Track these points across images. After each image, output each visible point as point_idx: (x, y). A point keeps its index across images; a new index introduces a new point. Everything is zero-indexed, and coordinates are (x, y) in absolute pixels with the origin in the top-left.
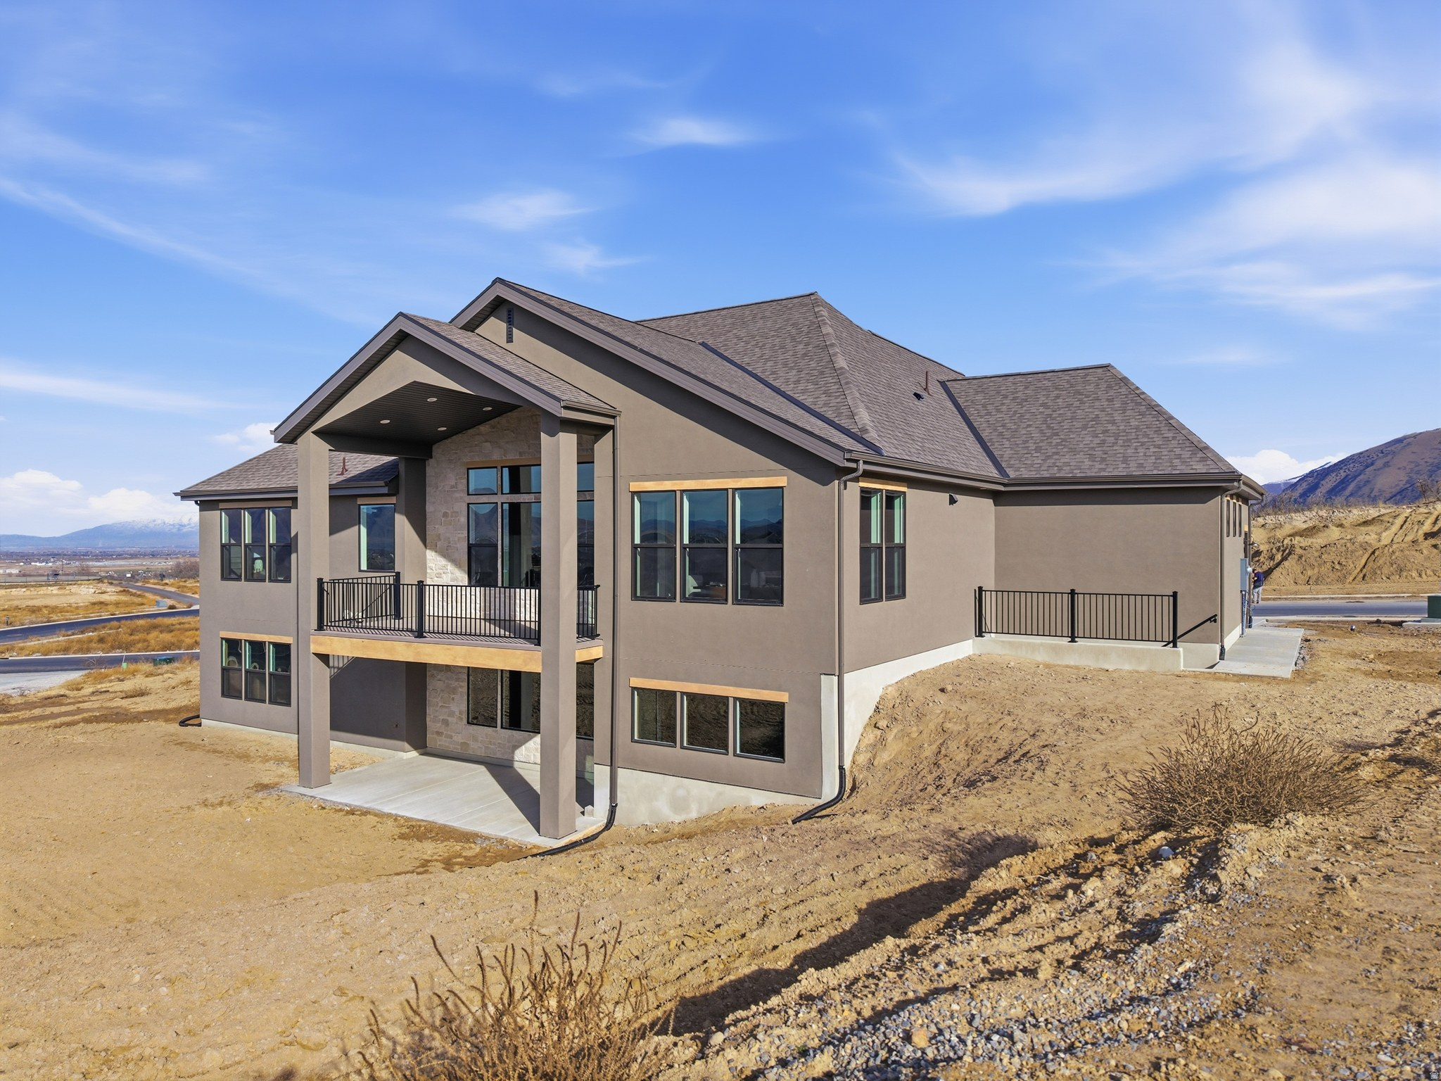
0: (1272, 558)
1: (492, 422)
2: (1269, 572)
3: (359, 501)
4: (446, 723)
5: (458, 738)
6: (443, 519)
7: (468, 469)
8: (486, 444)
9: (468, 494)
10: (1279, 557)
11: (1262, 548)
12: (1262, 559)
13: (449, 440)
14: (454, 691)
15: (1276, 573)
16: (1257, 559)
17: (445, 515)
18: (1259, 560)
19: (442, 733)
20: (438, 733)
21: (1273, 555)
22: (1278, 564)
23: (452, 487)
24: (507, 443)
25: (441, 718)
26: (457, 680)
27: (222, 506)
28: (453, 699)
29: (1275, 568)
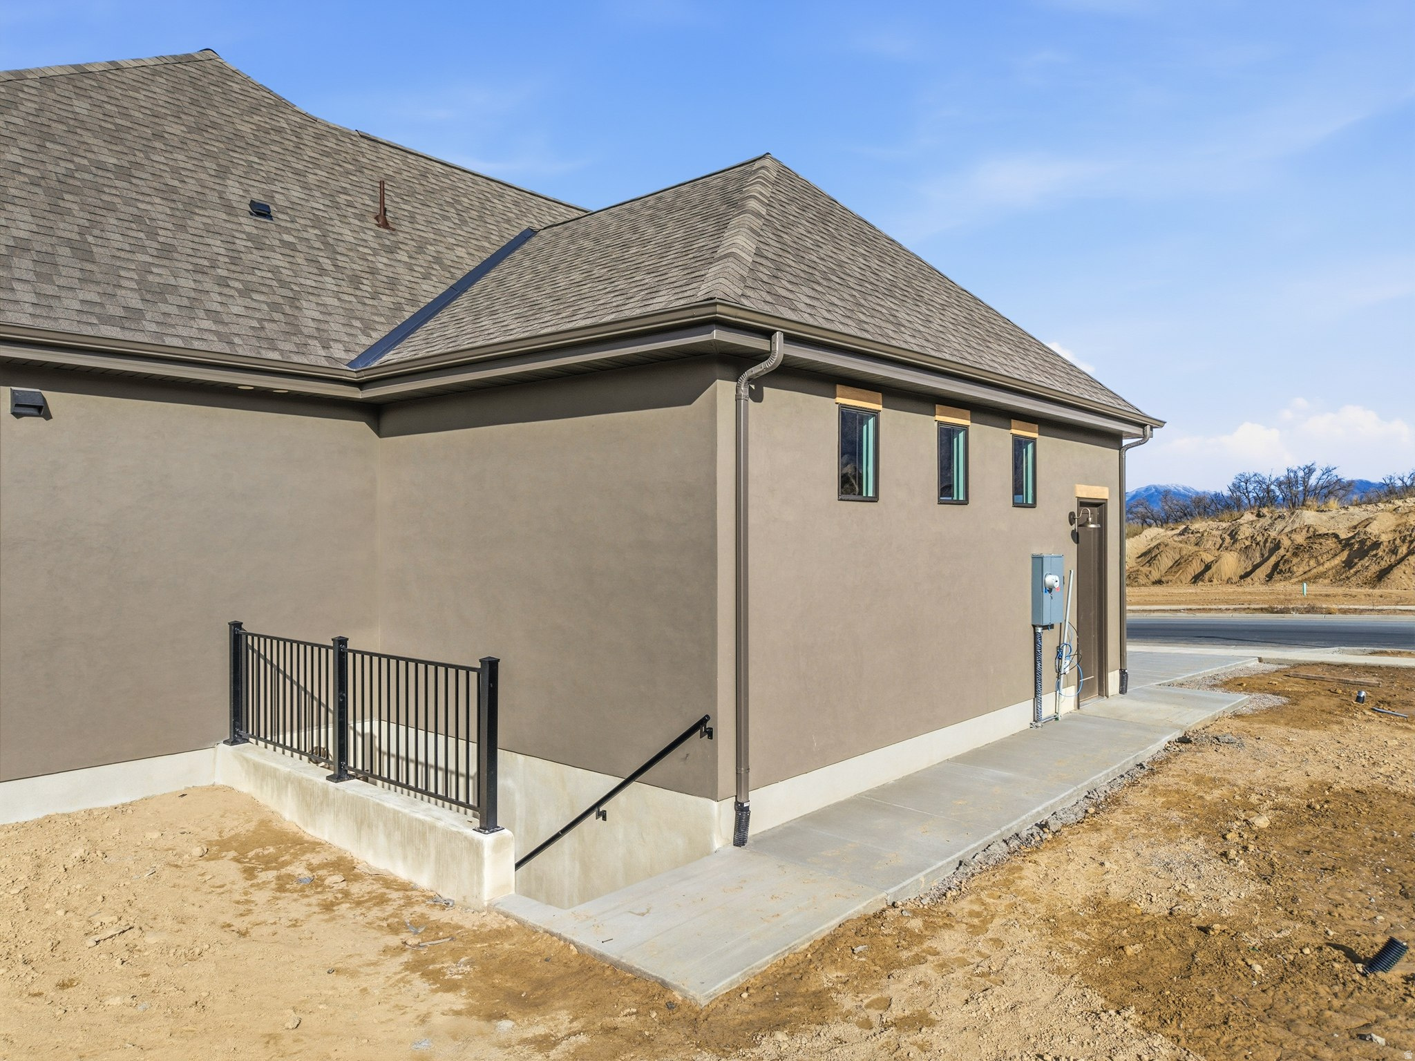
0: (1394, 551)
2: (1390, 568)
10: (1403, 550)
11: (1384, 538)
12: (1380, 554)
15: (1397, 573)
16: (1374, 552)
18: (1377, 554)
21: (1396, 547)
22: (1402, 559)
29: (1396, 565)
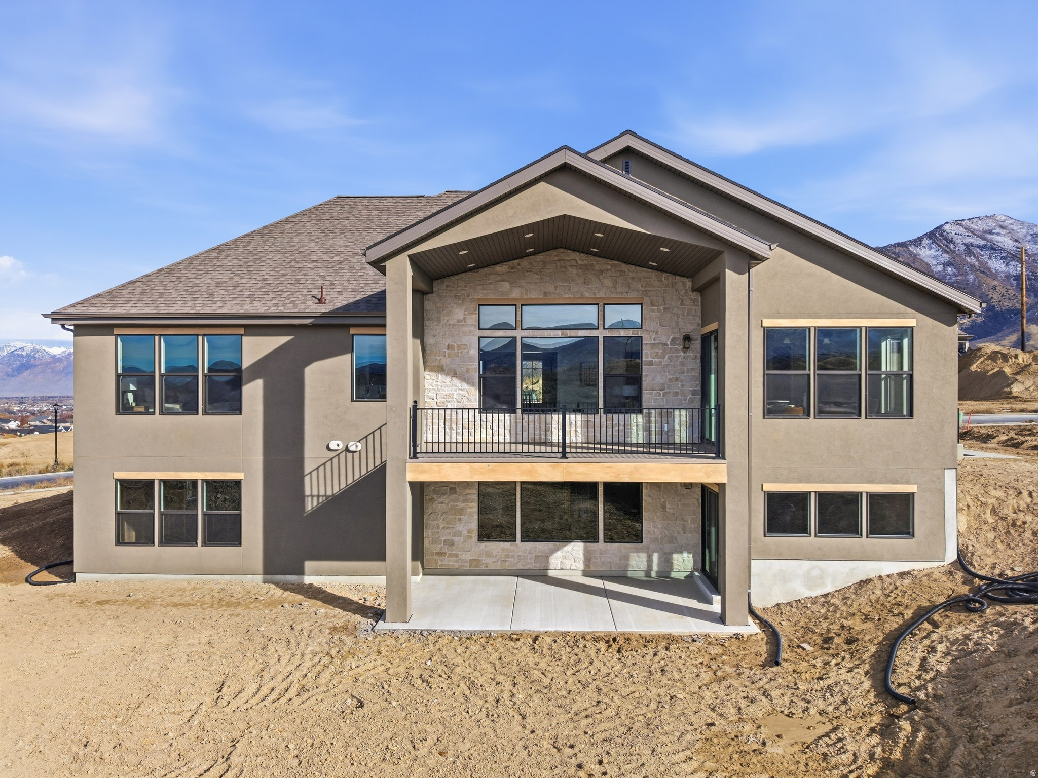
1: (510, 263)
3: (353, 331)
4: (452, 544)
5: (468, 556)
6: (447, 351)
7: (479, 305)
8: (503, 283)
9: (479, 329)
13: (456, 277)
14: (461, 511)
17: (449, 347)
19: (445, 553)
20: (440, 554)
23: (459, 321)
24: (530, 283)
25: (443, 539)
26: (465, 501)
27: (116, 331)
28: (460, 519)
